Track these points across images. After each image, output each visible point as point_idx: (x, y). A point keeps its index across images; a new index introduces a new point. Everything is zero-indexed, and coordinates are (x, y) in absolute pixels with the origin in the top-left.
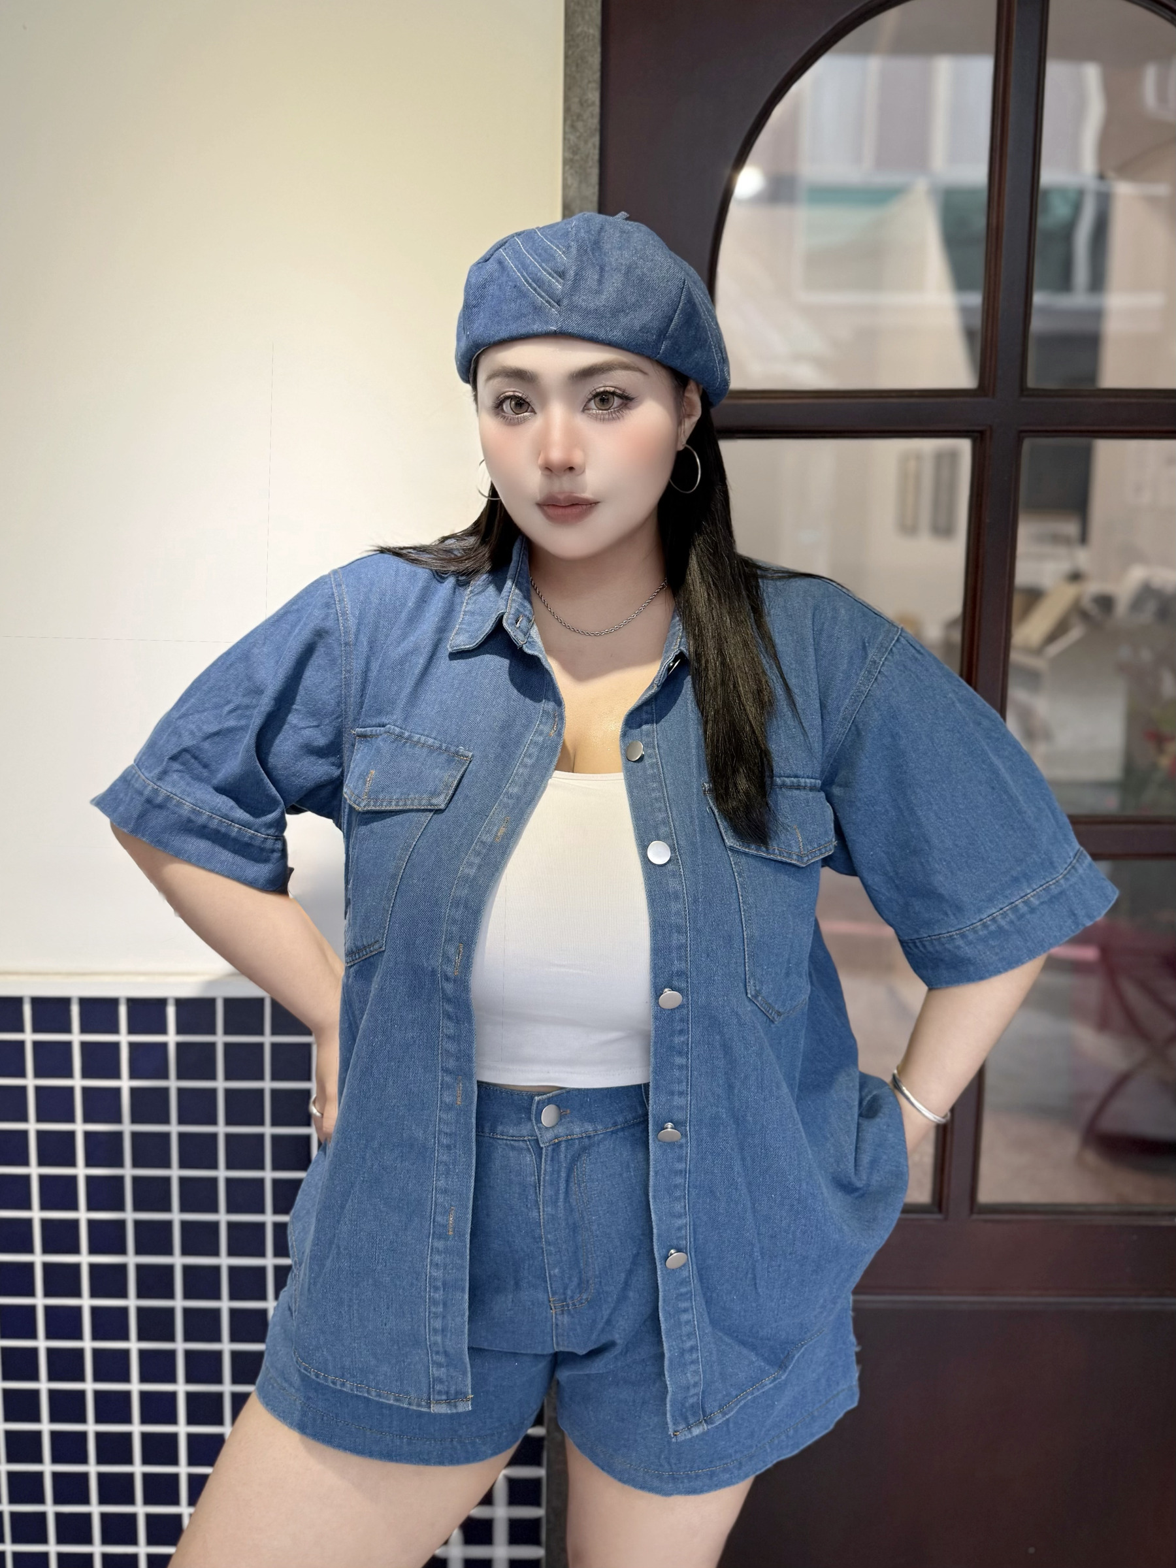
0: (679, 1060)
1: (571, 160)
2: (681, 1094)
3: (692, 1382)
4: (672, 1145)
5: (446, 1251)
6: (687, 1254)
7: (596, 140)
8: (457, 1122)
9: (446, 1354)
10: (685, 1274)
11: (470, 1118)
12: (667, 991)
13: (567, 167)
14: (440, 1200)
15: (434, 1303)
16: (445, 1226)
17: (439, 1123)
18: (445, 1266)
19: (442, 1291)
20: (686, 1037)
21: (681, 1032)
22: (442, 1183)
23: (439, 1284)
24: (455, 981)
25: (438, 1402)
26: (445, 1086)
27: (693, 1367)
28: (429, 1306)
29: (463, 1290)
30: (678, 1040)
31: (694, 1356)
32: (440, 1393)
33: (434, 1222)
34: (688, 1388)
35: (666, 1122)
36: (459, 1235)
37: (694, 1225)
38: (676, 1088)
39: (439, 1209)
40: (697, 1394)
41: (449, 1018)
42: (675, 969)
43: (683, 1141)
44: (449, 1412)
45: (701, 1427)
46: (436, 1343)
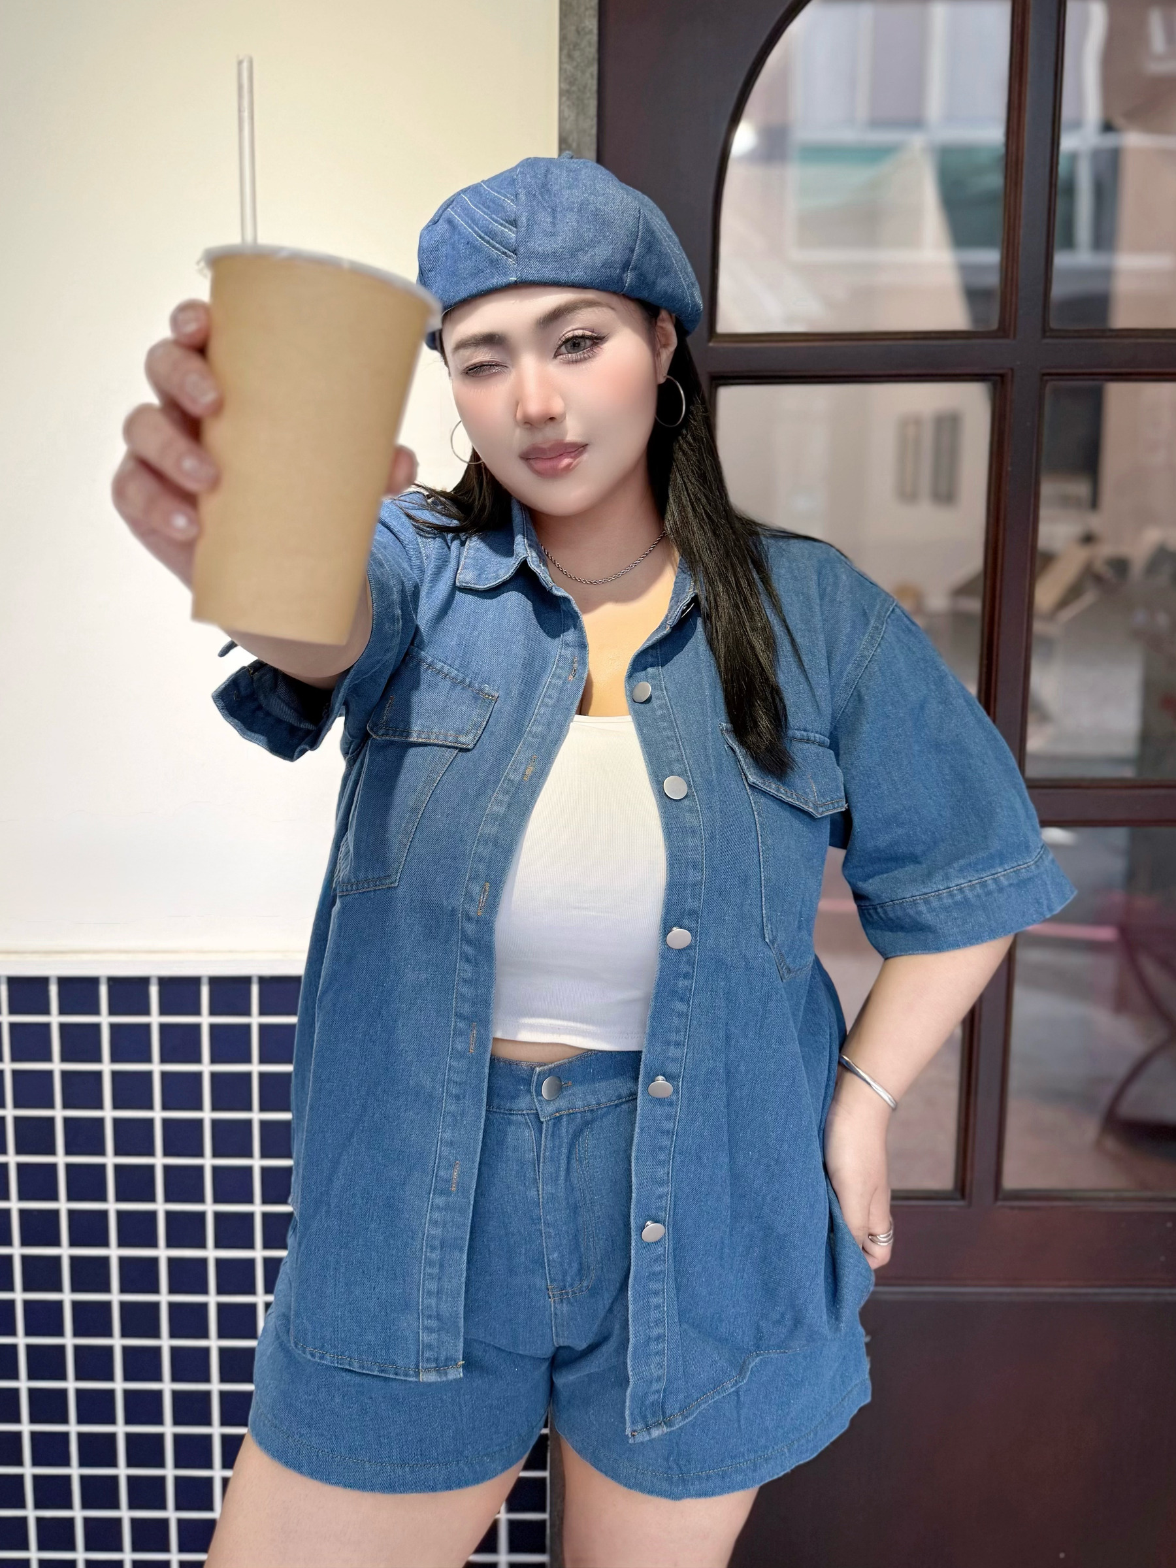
0: (680, 1007)
1: (568, 91)
2: (677, 1044)
3: (655, 1375)
4: (661, 1102)
5: (447, 1208)
6: (665, 1226)
7: (594, 69)
8: (468, 1070)
9: (439, 1317)
10: (660, 1250)
11: (483, 1068)
12: (676, 930)
13: (564, 99)
14: (445, 1154)
15: (431, 1263)
16: (448, 1181)
17: (449, 1071)
18: (445, 1225)
19: (439, 1251)
20: (690, 982)
21: (686, 976)
22: (448, 1135)
23: (437, 1243)
24: (477, 921)
25: (427, 1370)
26: (458, 1032)
27: (657, 1359)
28: (425, 1267)
29: (461, 1250)
30: (682, 983)
31: (660, 1347)
32: (428, 1360)
33: (436, 1177)
34: (651, 1382)
35: (658, 1075)
36: (464, 1190)
37: (675, 1196)
38: (673, 1037)
39: (444, 1163)
40: (658, 1391)
41: (468, 961)
42: (687, 906)
43: (674, 1098)
44: (439, 1380)
45: (660, 1430)
46: (429, 1306)
